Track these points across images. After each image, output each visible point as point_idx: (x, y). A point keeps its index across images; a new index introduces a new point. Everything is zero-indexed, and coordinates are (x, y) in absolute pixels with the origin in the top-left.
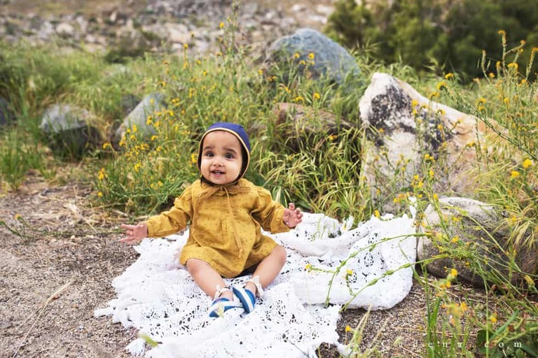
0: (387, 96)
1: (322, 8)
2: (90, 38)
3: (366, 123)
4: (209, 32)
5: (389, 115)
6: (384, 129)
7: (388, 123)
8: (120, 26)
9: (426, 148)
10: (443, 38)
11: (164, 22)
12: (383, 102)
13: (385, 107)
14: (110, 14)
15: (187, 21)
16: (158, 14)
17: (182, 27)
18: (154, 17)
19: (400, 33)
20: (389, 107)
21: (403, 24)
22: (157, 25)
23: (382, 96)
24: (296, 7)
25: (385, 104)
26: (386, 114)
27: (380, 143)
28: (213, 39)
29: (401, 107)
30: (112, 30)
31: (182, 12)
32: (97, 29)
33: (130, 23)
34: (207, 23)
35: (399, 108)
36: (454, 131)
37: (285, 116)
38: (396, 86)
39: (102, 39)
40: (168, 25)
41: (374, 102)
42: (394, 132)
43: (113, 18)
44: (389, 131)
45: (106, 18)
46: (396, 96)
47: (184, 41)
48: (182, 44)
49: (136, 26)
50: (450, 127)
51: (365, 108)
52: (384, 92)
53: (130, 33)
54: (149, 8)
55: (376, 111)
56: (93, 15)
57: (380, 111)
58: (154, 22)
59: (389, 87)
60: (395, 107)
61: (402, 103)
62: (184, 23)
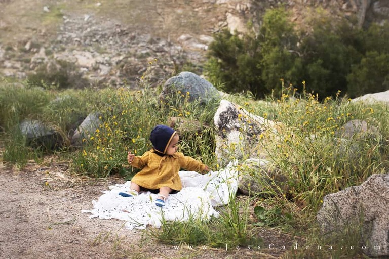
0: (227, 112)
1: (203, 38)
2: (8, 64)
3: (217, 126)
4: (111, 58)
5: (229, 122)
6: (226, 129)
7: (228, 126)
8: (34, 53)
9: (248, 139)
10: (298, 62)
11: (72, 50)
12: (226, 116)
13: (227, 118)
14: (25, 43)
15: (91, 49)
16: (66, 43)
17: (88, 54)
18: (64, 46)
19: (265, 57)
20: (229, 118)
21: (267, 51)
22: (66, 53)
23: (225, 113)
24: (183, 37)
25: (227, 116)
26: (227, 122)
27: (224, 137)
28: (114, 64)
29: (235, 118)
30: (26, 57)
31: (87, 42)
32: (14, 56)
33: (42, 50)
34: (108, 50)
35: (234, 118)
36: (262, 129)
37: (175, 124)
38: (232, 107)
39: (18, 65)
40: (75, 52)
41: (221, 116)
42: (232, 131)
43: (27, 46)
44: (229, 130)
45: (22, 47)
46: (232, 112)
47: (89, 65)
48: (87, 68)
49: (48, 53)
50: (260, 127)
51: (217, 119)
52: (226, 110)
53: (43, 59)
54: (59, 38)
55: (222, 120)
56: (10, 44)
57: (224, 120)
58: (64, 49)
59: (228, 108)
60: (231, 118)
61: (235, 116)
62: (89, 51)
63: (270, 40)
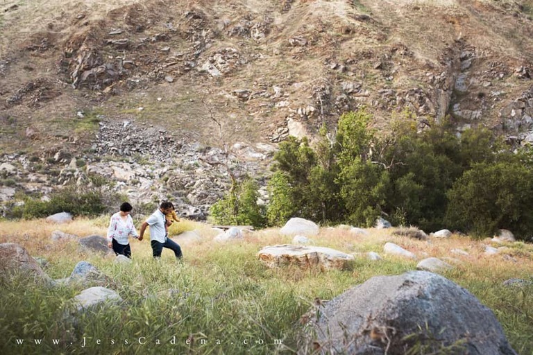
1: (260, 146)
2: (32, 177)
4: (153, 170)
8: (64, 164)
10: (385, 175)
11: (109, 160)
14: (54, 153)
15: (130, 159)
16: (102, 153)
17: (126, 165)
18: (98, 156)
19: (344, 171)
21: (347, 163)
22: (101, 164)
24: (237, 145)
28: (157, 176)
30: (55, 169)
31: (126, 151)
32: (40, 168)
33: (73, 161)
34: (150, 161)
39: (44, 178)
40: (111, 163)
43: (56, 157)
45: (50, 157)
47: (128, 179)
48: (125, 182)
49: (79, 164)
53: (73, 171)
54: (94, 147)
56: (36, 153)
58: (98, 160)
62: (128, 162)
63: (349, 149)
